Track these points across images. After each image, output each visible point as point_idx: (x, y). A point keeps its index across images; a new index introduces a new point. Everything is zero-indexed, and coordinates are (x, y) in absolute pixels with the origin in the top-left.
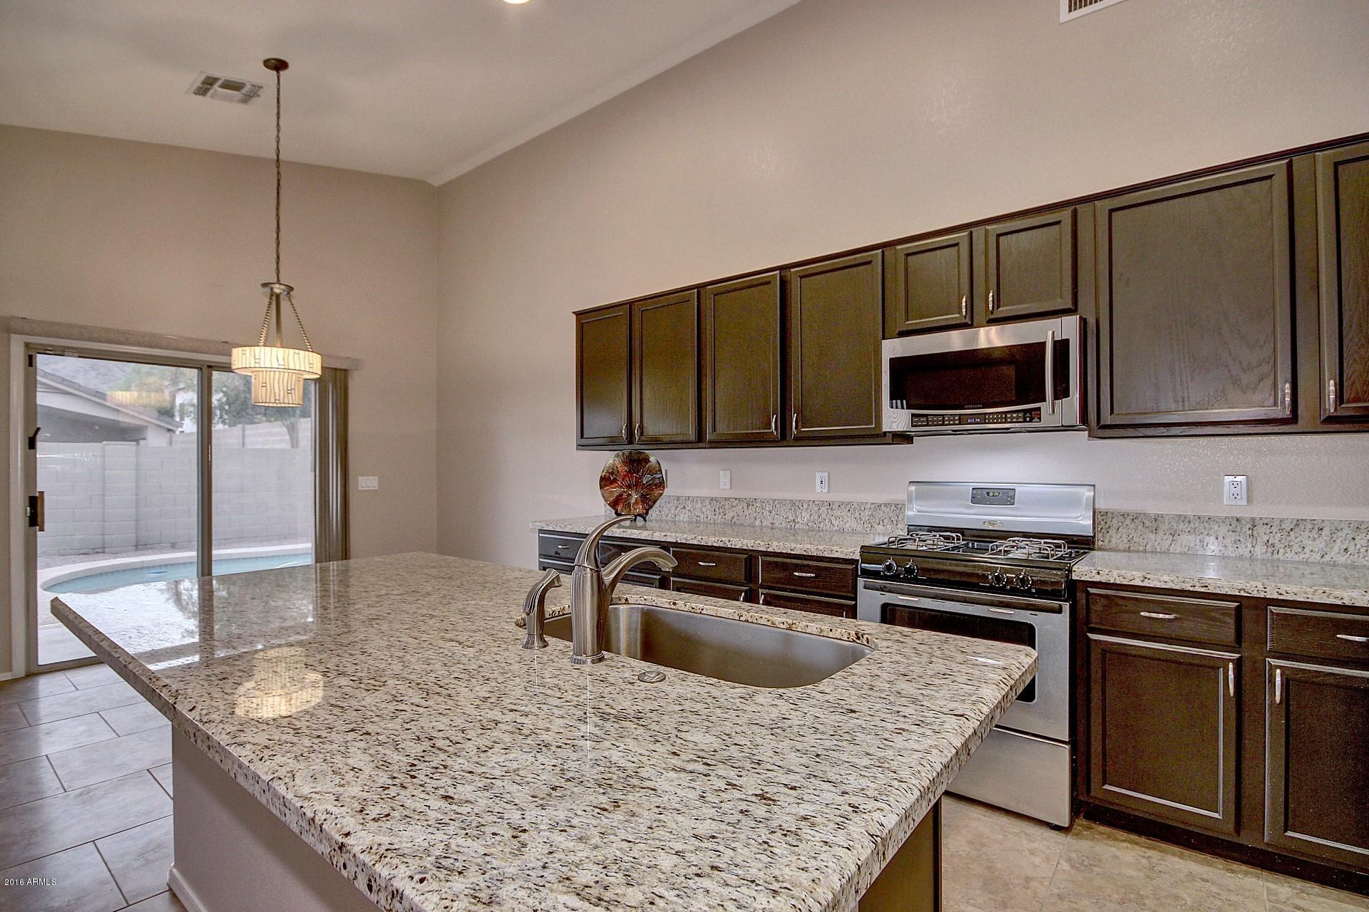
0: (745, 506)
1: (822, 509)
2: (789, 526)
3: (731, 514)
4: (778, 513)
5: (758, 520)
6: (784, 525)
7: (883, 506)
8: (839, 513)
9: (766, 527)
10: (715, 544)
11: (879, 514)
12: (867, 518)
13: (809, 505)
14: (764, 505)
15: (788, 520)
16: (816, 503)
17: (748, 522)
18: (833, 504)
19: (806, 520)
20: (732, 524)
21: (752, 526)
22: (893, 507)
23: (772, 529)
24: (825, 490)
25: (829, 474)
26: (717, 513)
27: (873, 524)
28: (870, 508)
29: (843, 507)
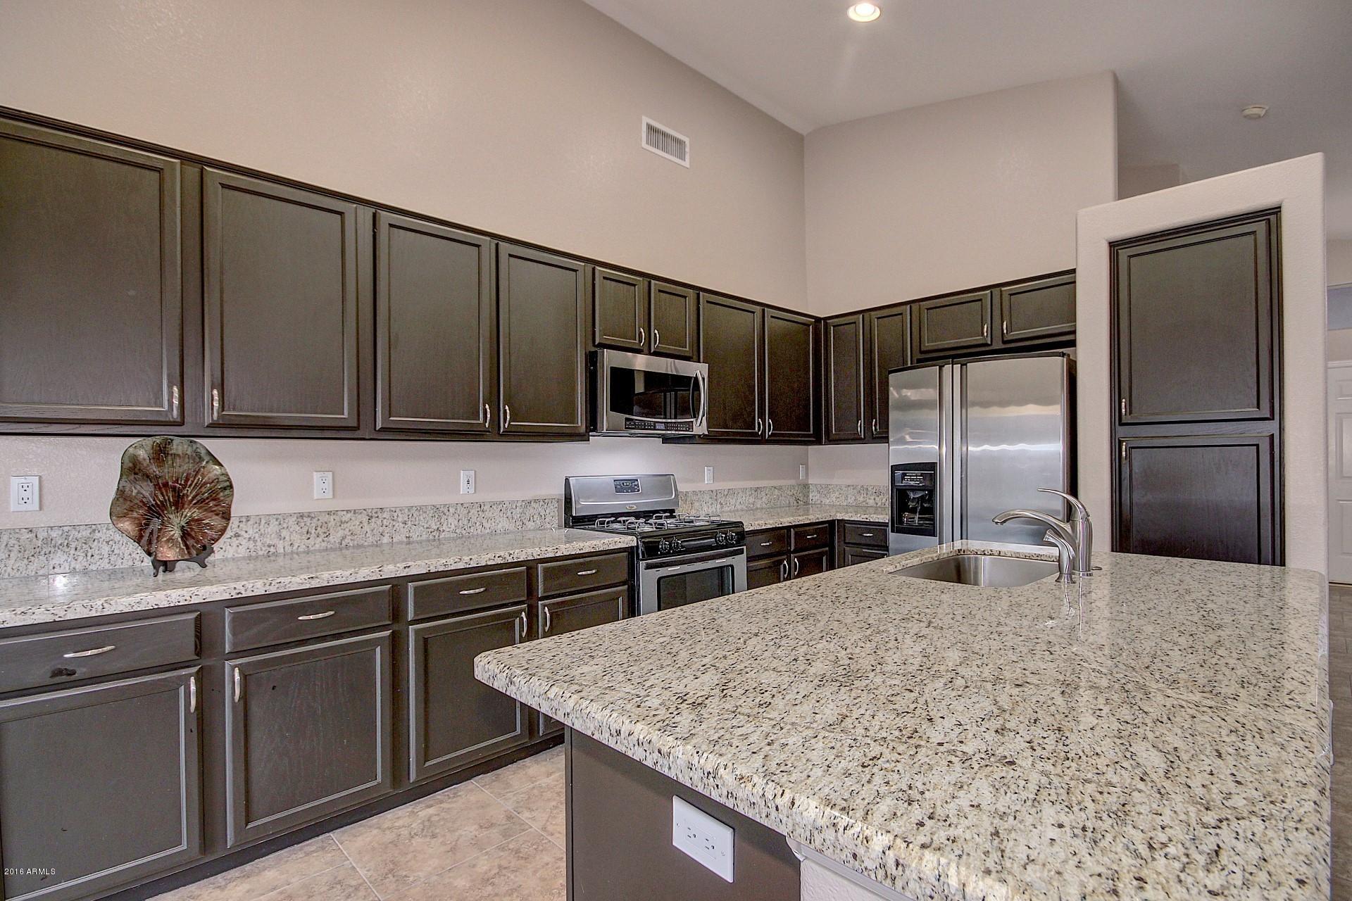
0: (365, 519)
1: (472, 511)
2: (431, 537)
3: (341, 533)
4: (416, 523)
5: (387, 535)
6: (424, 537)
7: (532, 503)
8: (490, 514)
9: (401, 543)
10: (489, 563)
11: (530, 511)
12: (518, 516)
13: (456, 509)
14: (395, 514)
15: (430, 530)
16: (465, 506)
17: (371, 540)
18: (484, 505)
19: (453, 526)
20: (341, 547)
21: (377, 545)
22: (542, 503)
23: (409, 543)
24: (472, 491)
25: (475, 472)
26: (313, 535)
27: (524, 521)
28: (521, 506)
29: (495, 508)
